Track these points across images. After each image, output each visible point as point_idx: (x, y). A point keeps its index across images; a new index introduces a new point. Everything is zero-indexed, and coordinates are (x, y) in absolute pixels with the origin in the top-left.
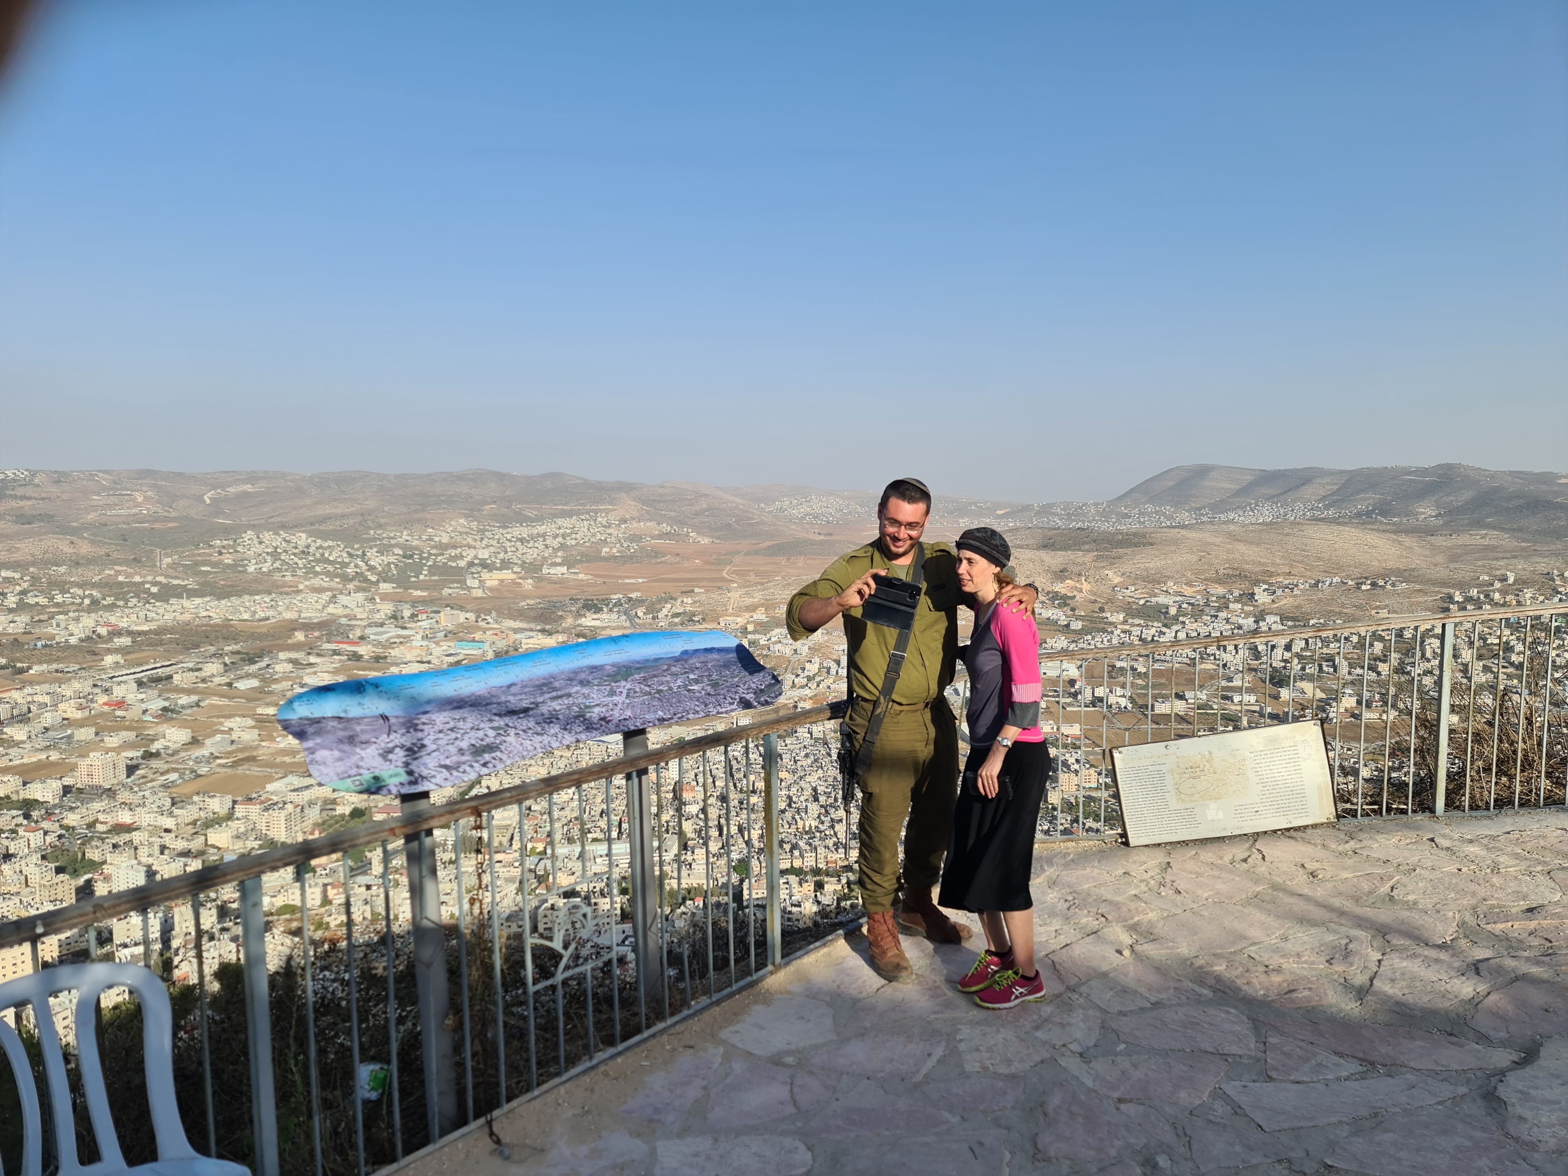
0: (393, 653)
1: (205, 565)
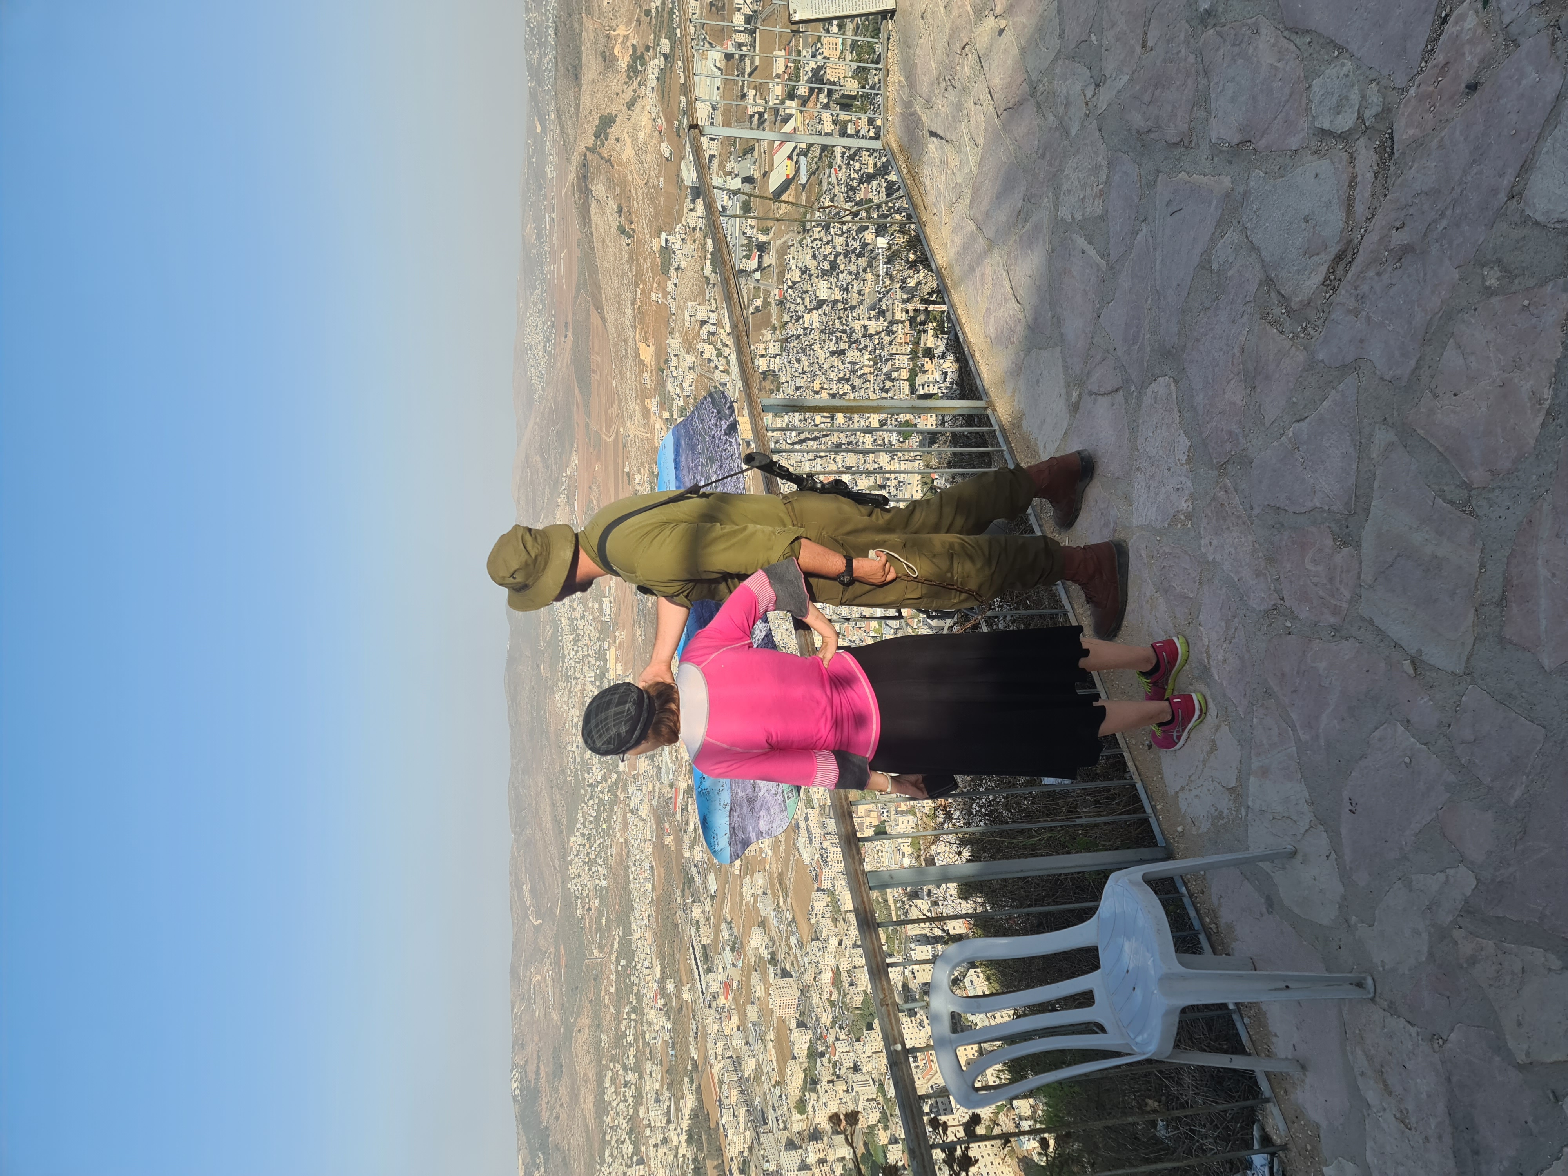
1: (601, 922)
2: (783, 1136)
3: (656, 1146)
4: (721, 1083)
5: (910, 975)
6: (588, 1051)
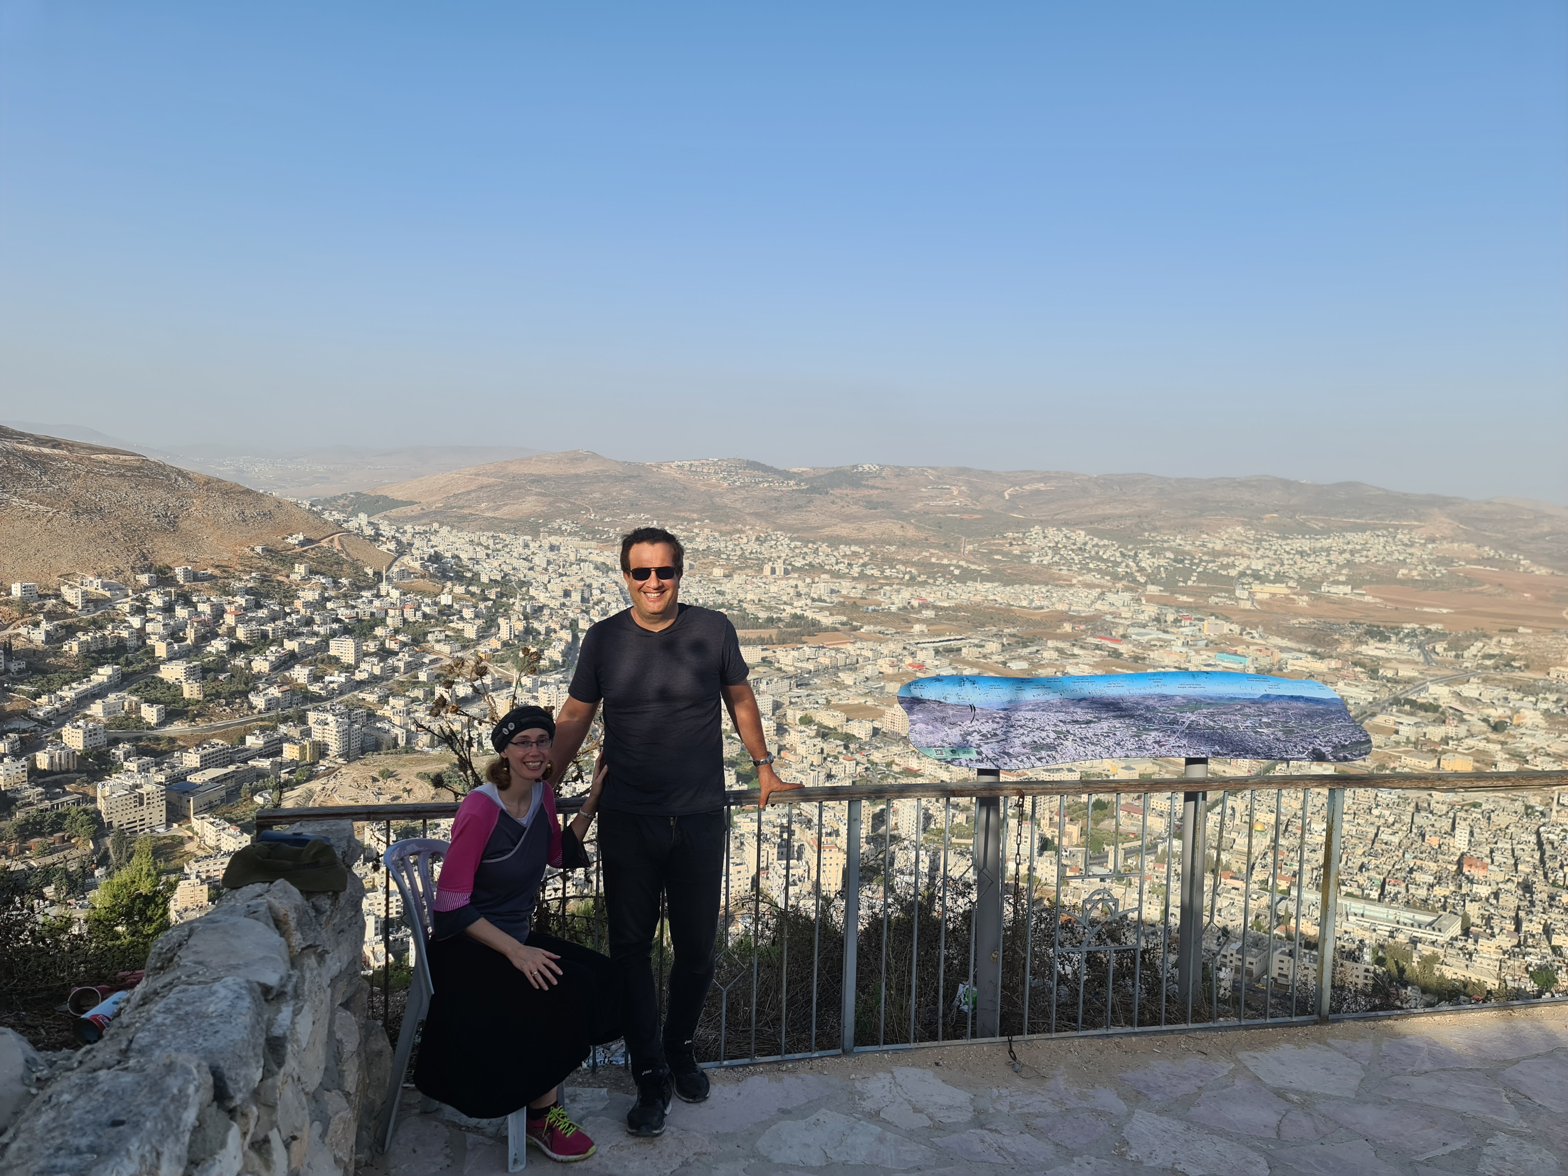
0: (1152, 655)
1: (997, 554)
2: (785, 700)
3: (796, 586)
4: (837, 650)
6: (883, 533)
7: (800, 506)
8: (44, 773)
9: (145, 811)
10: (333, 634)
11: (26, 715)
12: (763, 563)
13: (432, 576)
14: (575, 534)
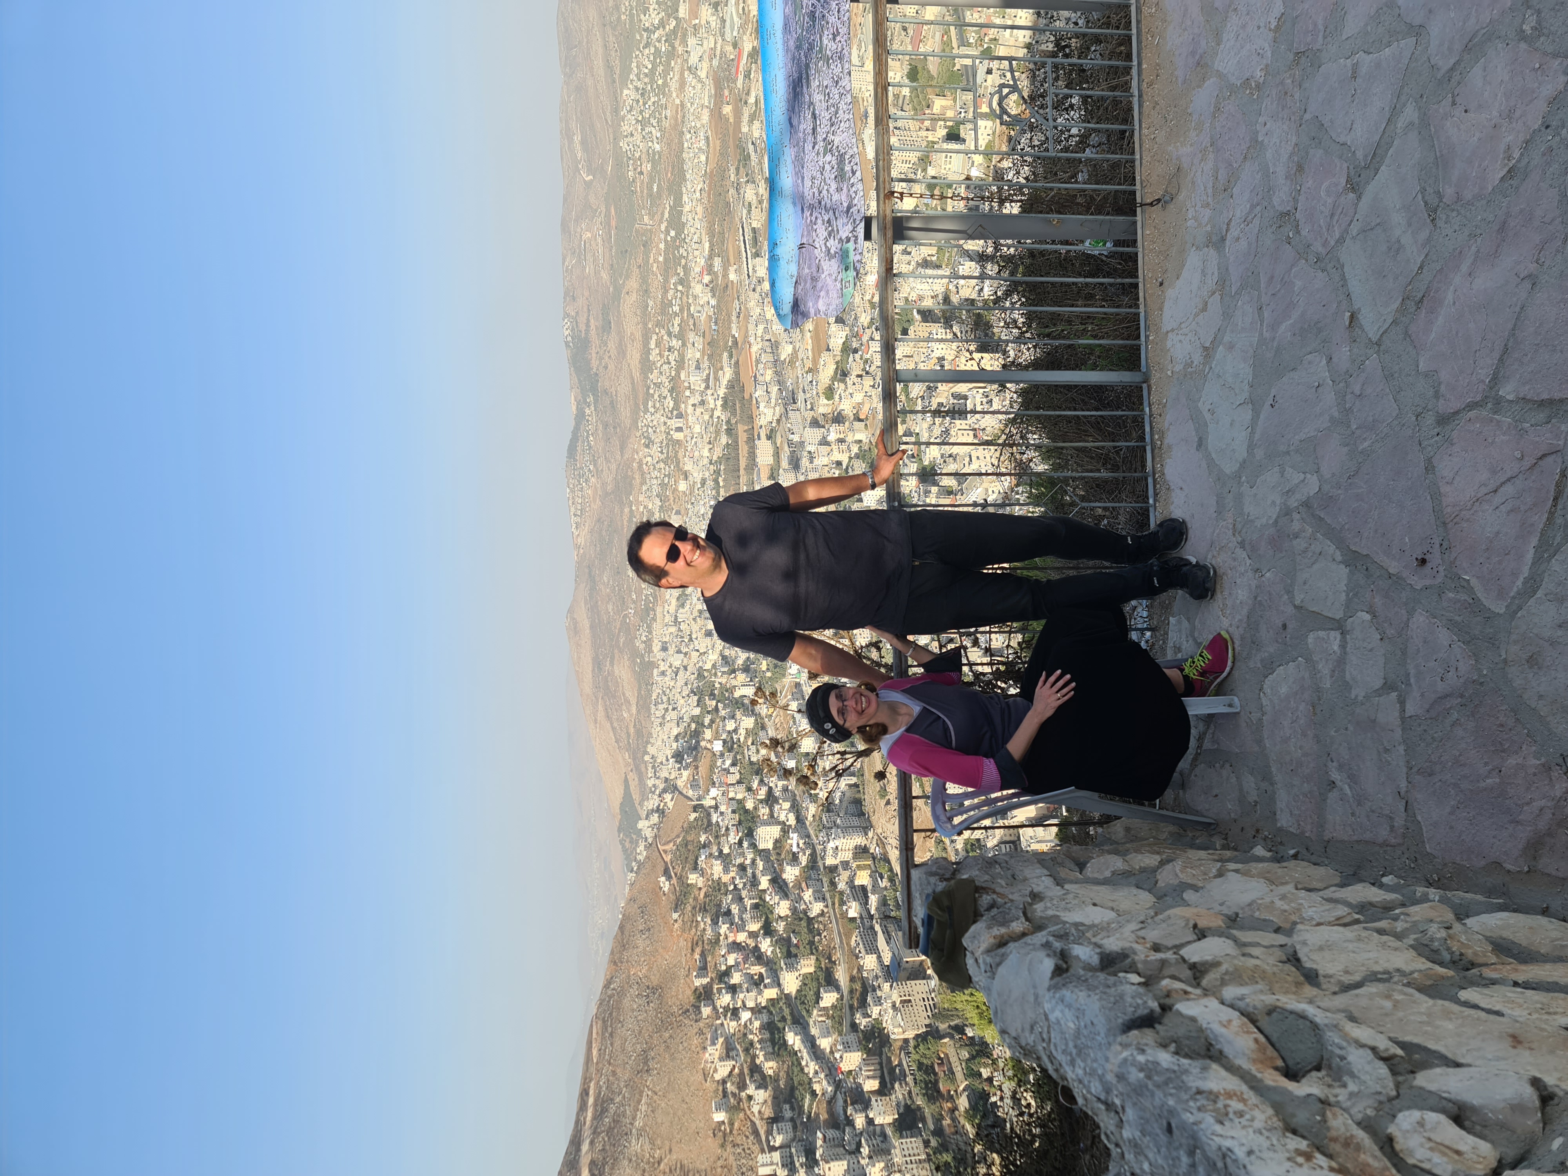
1: (652, 188)
2: (809, 415)
3: (694, 405)
4: (758, 361)
5: (954, 289)
6: (635, 313)
7: (612, 402)
8: (883, 1083)
9: (916, 998)
10: (753, 846)
11: (831, 1102)
12: (672, 440)
13: (695, 759)
14: (649, 627)
